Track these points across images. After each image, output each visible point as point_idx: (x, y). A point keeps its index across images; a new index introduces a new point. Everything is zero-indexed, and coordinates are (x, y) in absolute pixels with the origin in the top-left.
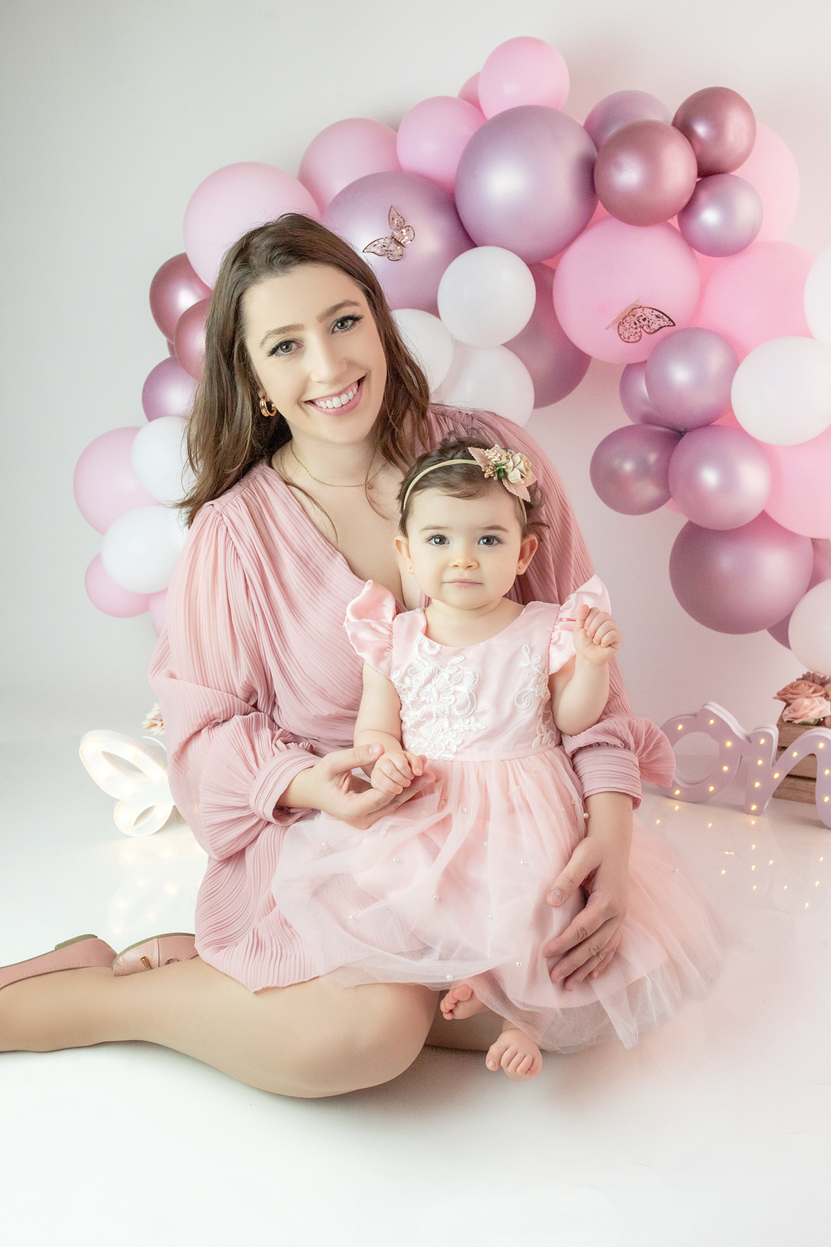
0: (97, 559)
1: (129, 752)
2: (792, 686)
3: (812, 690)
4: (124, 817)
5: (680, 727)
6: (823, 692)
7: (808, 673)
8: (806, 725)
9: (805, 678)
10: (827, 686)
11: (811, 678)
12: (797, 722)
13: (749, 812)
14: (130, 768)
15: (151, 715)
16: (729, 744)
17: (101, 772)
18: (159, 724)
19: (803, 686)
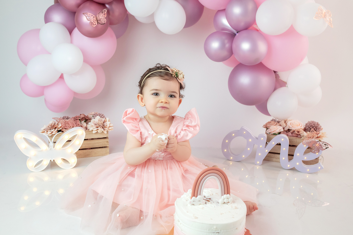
0: (25, 76)
1: (34, 138)
2: (269, 123)
3: (275, 124)
4: (30, 164)
5: (233, 135)
6: (279, 124)
7: (273, 119)
8: (275, 134)
9: (272, 120)
10: (280, 123)
11: (274, 120)
12: (272, 133)
13: (256, 164)
14: (34, 145)
15: (43, 129)
16: (250, 140)
17: (23, 146)
18: (46, 131)
19: (273, 122)
